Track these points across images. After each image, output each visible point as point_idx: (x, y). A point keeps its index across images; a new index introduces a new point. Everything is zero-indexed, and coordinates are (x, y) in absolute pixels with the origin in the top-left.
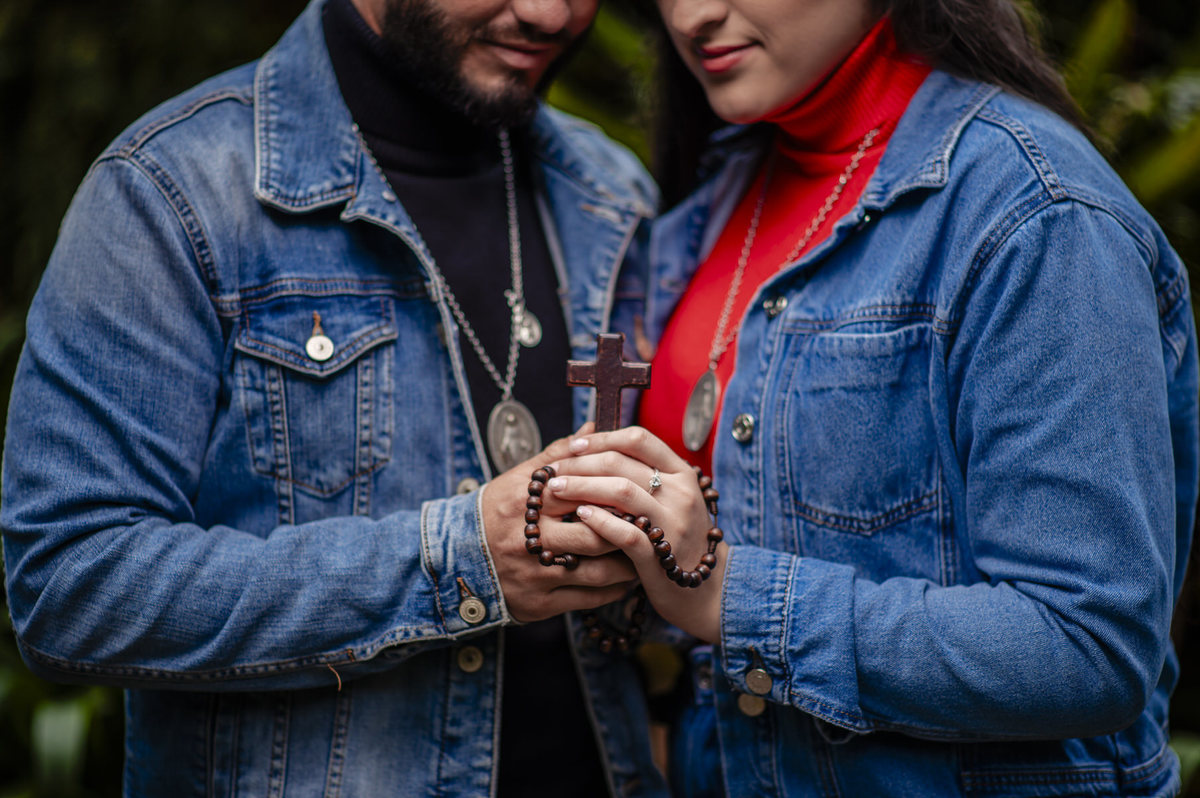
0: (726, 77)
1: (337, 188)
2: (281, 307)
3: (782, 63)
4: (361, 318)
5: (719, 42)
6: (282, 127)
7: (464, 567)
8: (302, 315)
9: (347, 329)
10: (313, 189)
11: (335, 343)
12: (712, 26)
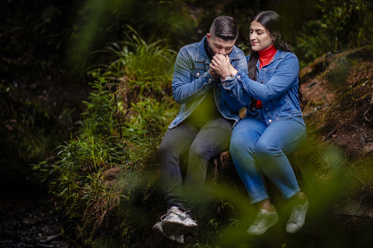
0: (254, 45)
1: (204, 59)
2: (195, 69)
3: (260, 45)
4: (203, 72)
5: (254, 41)
6: (200, 52)
7: (208, 76)
8: (197, 71)
9: (201, 73)
10: (202, 59)
11: (200, 74)
12: (254, 40)
